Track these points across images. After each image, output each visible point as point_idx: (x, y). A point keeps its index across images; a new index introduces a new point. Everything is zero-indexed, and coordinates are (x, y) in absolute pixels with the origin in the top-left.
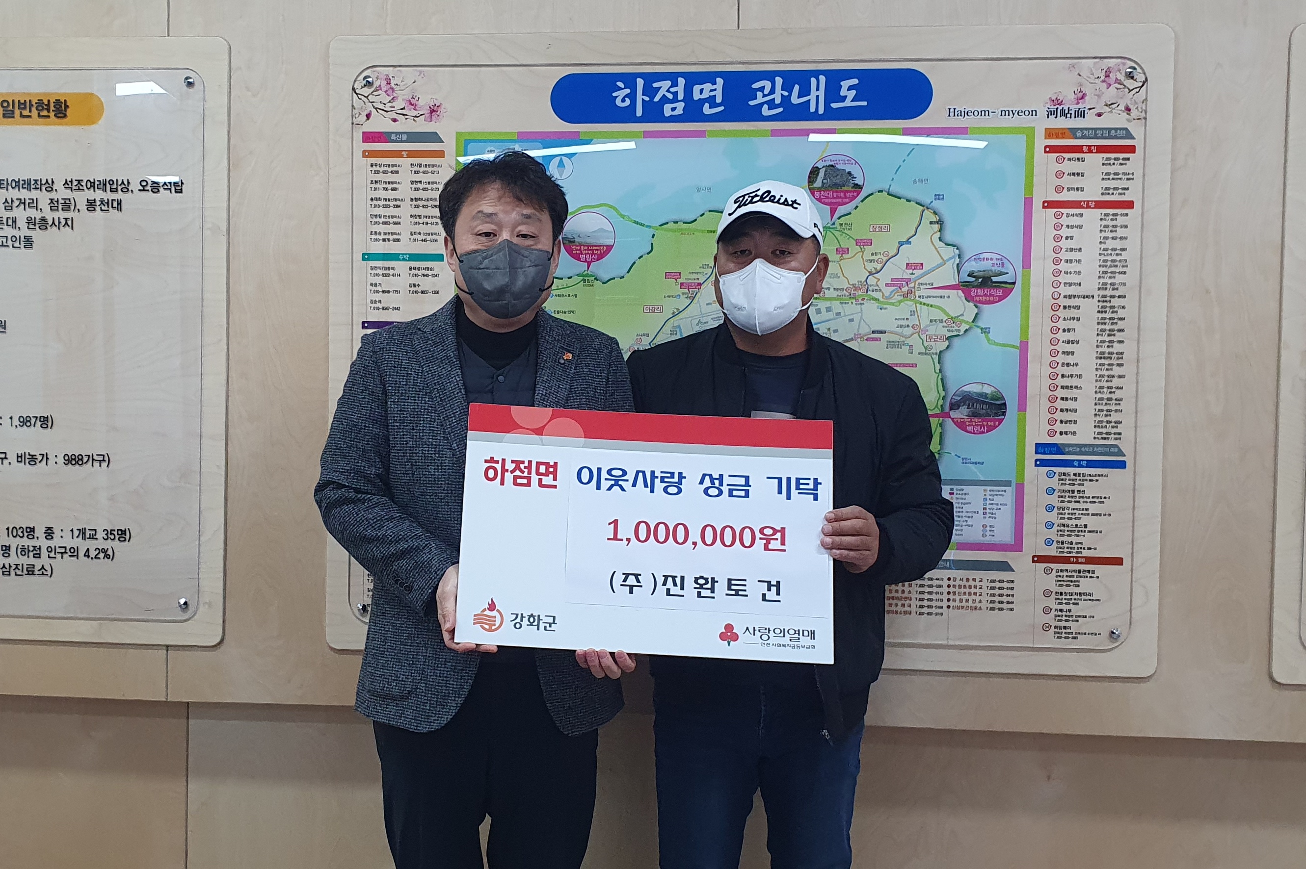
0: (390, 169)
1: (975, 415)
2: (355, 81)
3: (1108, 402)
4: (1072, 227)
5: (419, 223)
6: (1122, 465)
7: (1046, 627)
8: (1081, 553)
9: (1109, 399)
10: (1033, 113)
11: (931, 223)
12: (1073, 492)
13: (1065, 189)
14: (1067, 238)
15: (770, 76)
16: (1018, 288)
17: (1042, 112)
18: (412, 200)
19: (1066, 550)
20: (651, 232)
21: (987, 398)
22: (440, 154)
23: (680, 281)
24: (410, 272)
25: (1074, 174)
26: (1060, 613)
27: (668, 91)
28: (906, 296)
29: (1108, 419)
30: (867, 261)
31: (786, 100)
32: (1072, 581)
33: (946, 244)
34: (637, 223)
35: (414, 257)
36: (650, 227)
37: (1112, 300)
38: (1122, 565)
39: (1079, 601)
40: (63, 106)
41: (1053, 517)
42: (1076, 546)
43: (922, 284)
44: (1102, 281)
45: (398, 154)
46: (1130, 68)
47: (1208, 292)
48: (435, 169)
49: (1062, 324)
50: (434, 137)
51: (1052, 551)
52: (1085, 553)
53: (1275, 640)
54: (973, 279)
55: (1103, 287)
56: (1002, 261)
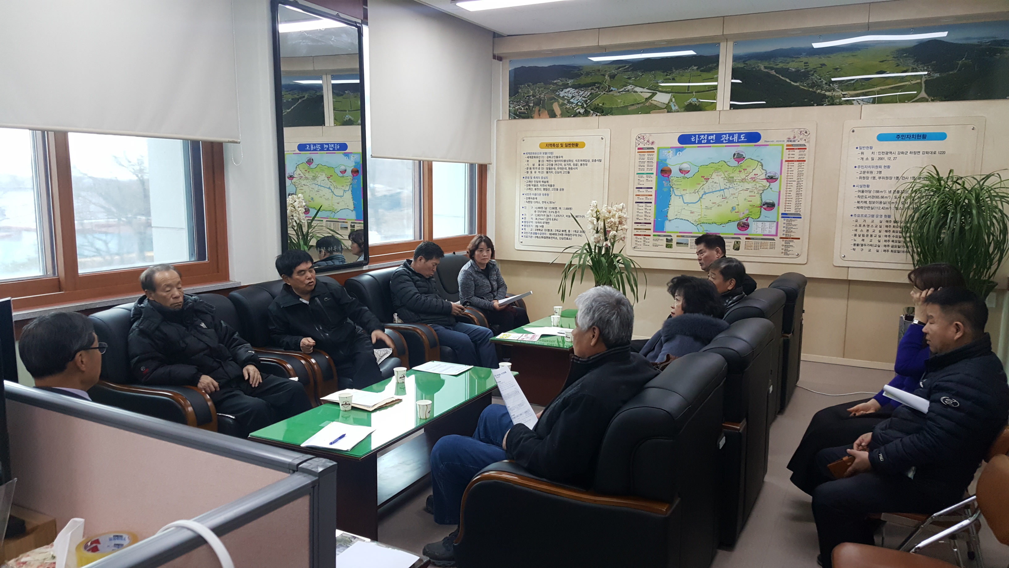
1: (768, 207)
2: (637, 138)
3: (798, 204)
4: (792, 166)
5: (649, 167)
6: (801, 218)
7: (782, 253)
10: (784, 141)
11: (760, 165)
12: (789, 223)
13: (790, 158)
14: (790, 168)
15: (726, 134)
16: (779, 179)
17: (786, 141)
18: (647, 162)
19: (787, 236)
21: (771, 203)
22: (654, 152)
24: (647, 177)
25: (792, 154)
26: (785, 250)
27: (703, 138)
28: (754, 181)
29: (798, 208)
31: (729, 139)
32: (788, 243)
33: (763, 170)
34: (695, 166)
35: (647, 174)
36: (698, 167)
37: (800, 182)
38: (800, 239)
39: (790, 247)
40: (577, 144)
41: (785, 229)
42: (790, 235)
43: (757, 179)
45: (645, 152)
46: (806, 131)
48: (653, 155)
49: (788, 187)
50: (652, 148)
51: (784, 236)
52: (792, 237)
53: (834, 256)
54: (769, 177)
55: (798, 179)
56: (776, 173)
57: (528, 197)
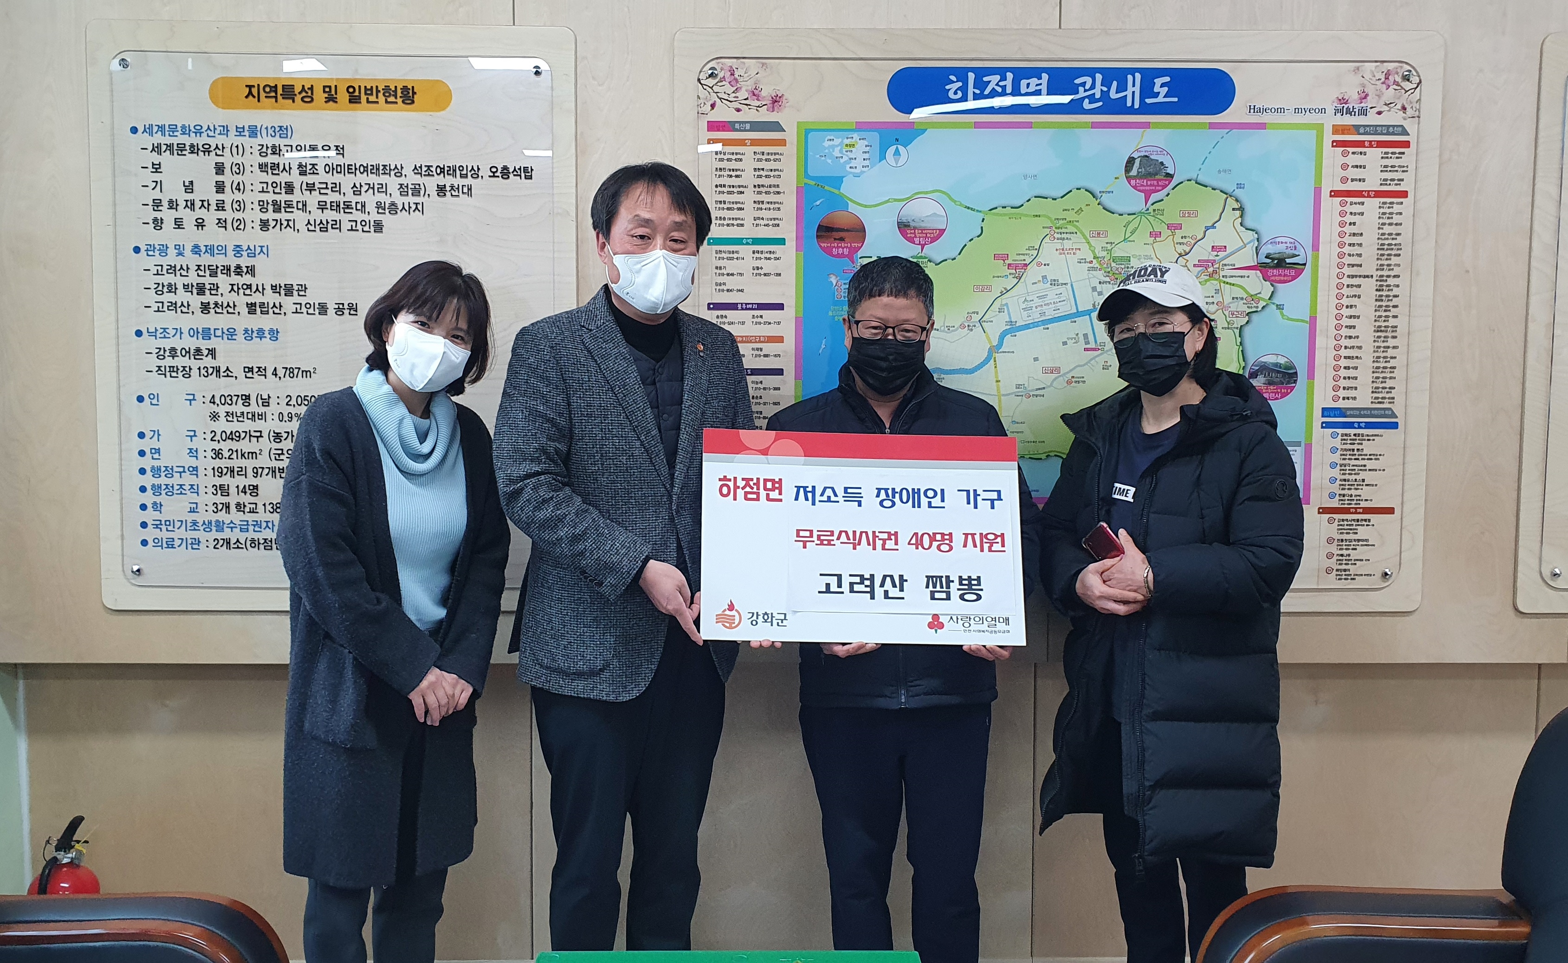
0: (734, 157)
1: (1270, 383)
2: (700, 72)
3: (1384, 370)
4: (1355, 214)
5: (761, 209)
6: (1395, 426)
7: (1329, 571)
8: (1359, 504)
9: (1385, 368)
10: (1323, 111)
11: (1234, 209)
12: (1353, 450)
13: (1350, 180)
14: (1350, 224)
15: (1091, 72)
16: (1308, 268)
17: (1330, 110)
18: (755, 186)
19: (1346, 502)
20: (981, 216)
21: (1280, 367)
22: (782, 143)
23: (1007, 262)
24: (753, 255)
25: (1357, 167)
26: (1341, 558)
27: (997, 85)
28: (1211, 276)
29: (1384, 385)
30: (1177, 243)
31: (1105, 95)
32: (1351, 529)
33: (1247, 229)
34: (968, 208)
35: (756, 241)
36: (980, 212)
37: (1388, 279)
38: (1394, 513)
39: (1357, 547)
40: (411, 92)
41: (1336, 473)
42: (1355, 498)
43: (1225, 265)
44: (1380, 262)
45: (741, 142)
46: (1406, 71)
47: (1467, 271)
48: (777, 157)
49: (1345, 301)
50: (776, 127)
51: (1335, 503)
52: (1363, 504)
53: (1519, 575)
54: (1269, 261)
55: (1381, 268)
56: (1295, 244)
57: (167, 344)
